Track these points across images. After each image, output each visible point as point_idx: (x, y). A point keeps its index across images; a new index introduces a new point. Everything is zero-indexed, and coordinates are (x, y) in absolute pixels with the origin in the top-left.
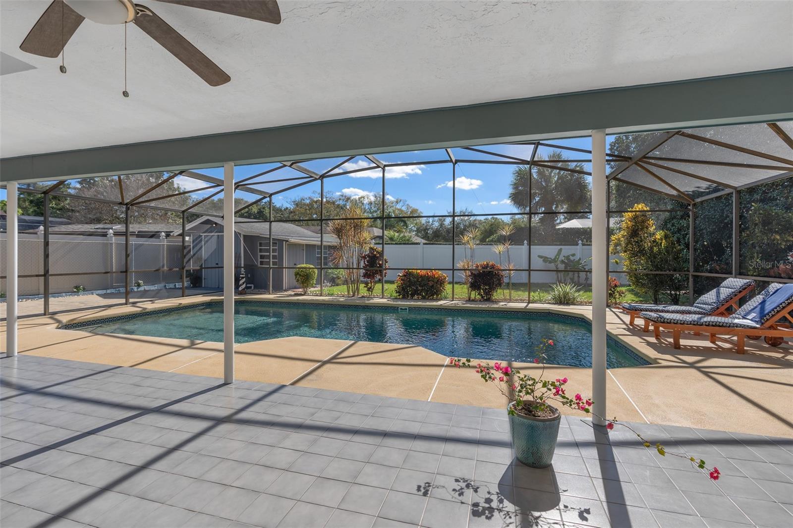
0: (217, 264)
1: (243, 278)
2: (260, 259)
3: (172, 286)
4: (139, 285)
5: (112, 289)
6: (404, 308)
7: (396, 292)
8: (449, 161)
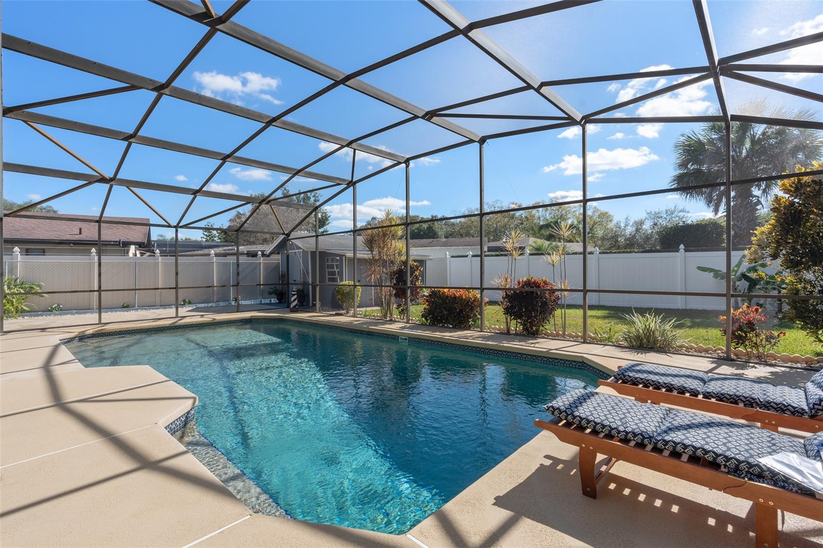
0: (295, 281)
1: (294, 295)
2: (328, 275)
4: (236, 300)
5: (214, 302)
6: (404, 338)
7: (423, 316)
8: (471, 141)
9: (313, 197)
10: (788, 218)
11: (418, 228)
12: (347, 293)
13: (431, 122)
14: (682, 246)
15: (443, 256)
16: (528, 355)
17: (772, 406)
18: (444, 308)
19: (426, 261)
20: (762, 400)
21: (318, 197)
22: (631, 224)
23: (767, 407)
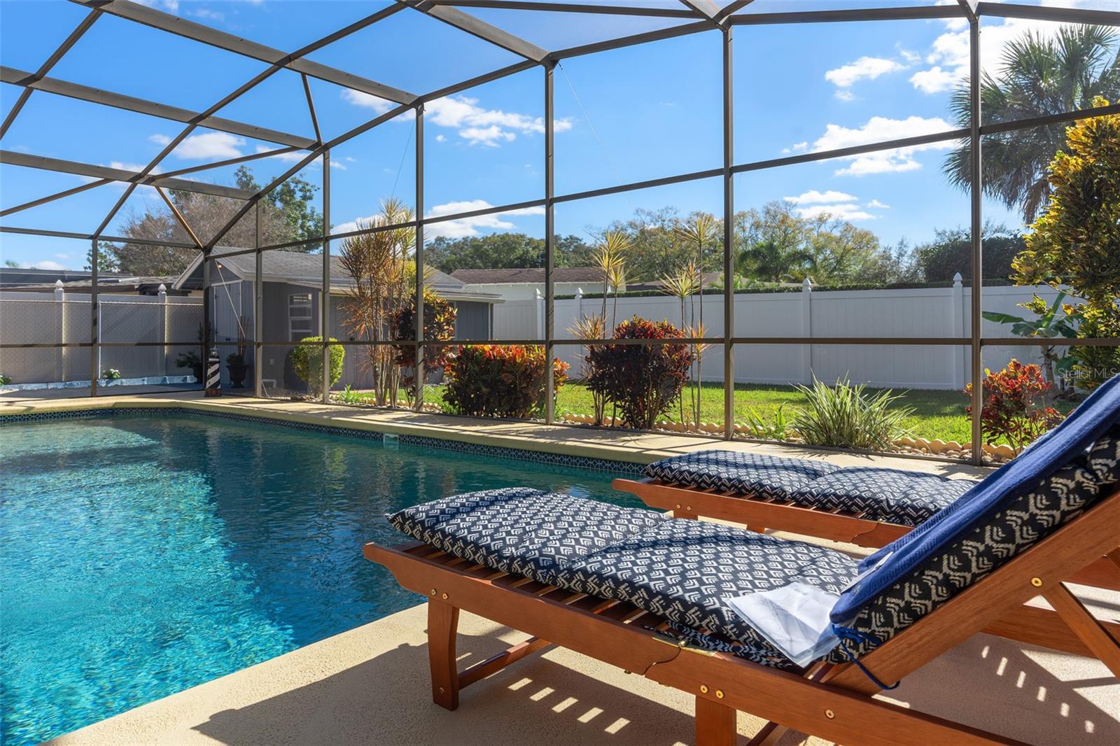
1: (212, 364)
2: (293, 329)
3: (178, 380)
4: (110, 377)
5: (60, 381)
6: (392, 436)
7: (445, 398)
8: (530, 63)
9: (300, 190)
10: (1078, 194)
11: (522, 256)
12: (313, 359)
13: (429, 14)
14: (958, 277)
15: (530, 298)
16: (606, 461)
17: (908, 515)
18: (484, 381)
19: (492, 305)
20: (892, 504)
21: (310, 191)
22: (910, 252)
23: (901, 517)
